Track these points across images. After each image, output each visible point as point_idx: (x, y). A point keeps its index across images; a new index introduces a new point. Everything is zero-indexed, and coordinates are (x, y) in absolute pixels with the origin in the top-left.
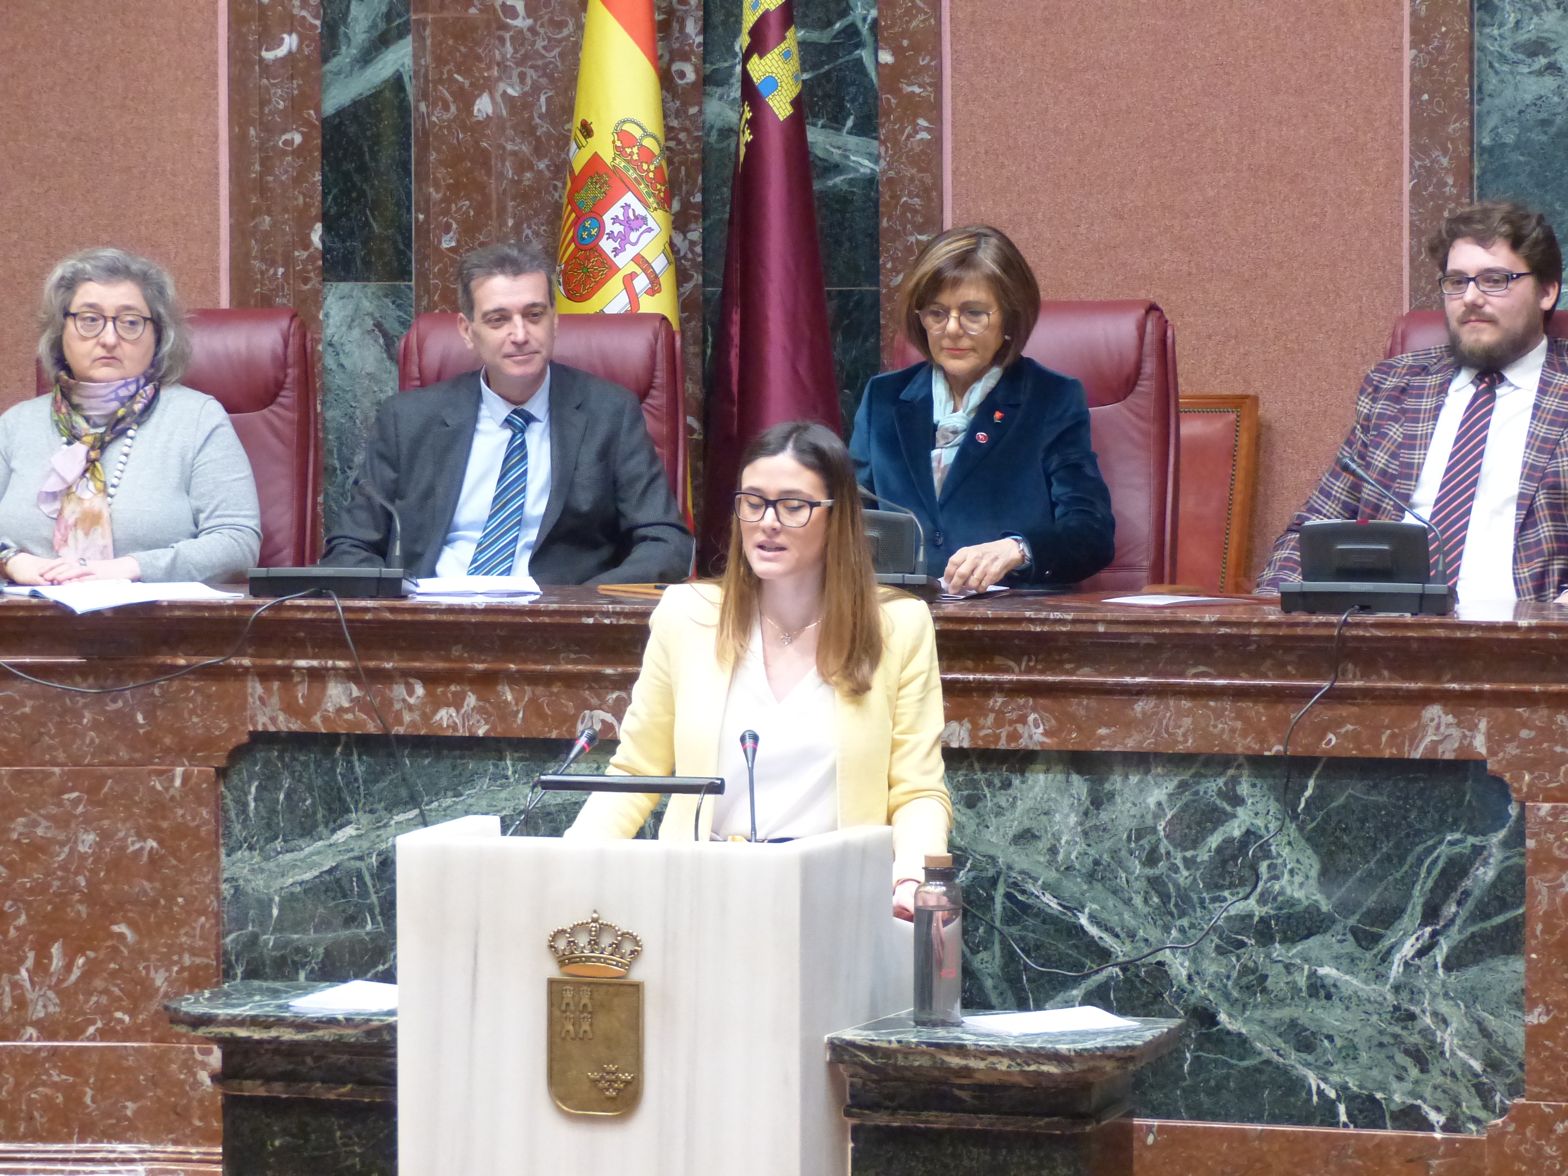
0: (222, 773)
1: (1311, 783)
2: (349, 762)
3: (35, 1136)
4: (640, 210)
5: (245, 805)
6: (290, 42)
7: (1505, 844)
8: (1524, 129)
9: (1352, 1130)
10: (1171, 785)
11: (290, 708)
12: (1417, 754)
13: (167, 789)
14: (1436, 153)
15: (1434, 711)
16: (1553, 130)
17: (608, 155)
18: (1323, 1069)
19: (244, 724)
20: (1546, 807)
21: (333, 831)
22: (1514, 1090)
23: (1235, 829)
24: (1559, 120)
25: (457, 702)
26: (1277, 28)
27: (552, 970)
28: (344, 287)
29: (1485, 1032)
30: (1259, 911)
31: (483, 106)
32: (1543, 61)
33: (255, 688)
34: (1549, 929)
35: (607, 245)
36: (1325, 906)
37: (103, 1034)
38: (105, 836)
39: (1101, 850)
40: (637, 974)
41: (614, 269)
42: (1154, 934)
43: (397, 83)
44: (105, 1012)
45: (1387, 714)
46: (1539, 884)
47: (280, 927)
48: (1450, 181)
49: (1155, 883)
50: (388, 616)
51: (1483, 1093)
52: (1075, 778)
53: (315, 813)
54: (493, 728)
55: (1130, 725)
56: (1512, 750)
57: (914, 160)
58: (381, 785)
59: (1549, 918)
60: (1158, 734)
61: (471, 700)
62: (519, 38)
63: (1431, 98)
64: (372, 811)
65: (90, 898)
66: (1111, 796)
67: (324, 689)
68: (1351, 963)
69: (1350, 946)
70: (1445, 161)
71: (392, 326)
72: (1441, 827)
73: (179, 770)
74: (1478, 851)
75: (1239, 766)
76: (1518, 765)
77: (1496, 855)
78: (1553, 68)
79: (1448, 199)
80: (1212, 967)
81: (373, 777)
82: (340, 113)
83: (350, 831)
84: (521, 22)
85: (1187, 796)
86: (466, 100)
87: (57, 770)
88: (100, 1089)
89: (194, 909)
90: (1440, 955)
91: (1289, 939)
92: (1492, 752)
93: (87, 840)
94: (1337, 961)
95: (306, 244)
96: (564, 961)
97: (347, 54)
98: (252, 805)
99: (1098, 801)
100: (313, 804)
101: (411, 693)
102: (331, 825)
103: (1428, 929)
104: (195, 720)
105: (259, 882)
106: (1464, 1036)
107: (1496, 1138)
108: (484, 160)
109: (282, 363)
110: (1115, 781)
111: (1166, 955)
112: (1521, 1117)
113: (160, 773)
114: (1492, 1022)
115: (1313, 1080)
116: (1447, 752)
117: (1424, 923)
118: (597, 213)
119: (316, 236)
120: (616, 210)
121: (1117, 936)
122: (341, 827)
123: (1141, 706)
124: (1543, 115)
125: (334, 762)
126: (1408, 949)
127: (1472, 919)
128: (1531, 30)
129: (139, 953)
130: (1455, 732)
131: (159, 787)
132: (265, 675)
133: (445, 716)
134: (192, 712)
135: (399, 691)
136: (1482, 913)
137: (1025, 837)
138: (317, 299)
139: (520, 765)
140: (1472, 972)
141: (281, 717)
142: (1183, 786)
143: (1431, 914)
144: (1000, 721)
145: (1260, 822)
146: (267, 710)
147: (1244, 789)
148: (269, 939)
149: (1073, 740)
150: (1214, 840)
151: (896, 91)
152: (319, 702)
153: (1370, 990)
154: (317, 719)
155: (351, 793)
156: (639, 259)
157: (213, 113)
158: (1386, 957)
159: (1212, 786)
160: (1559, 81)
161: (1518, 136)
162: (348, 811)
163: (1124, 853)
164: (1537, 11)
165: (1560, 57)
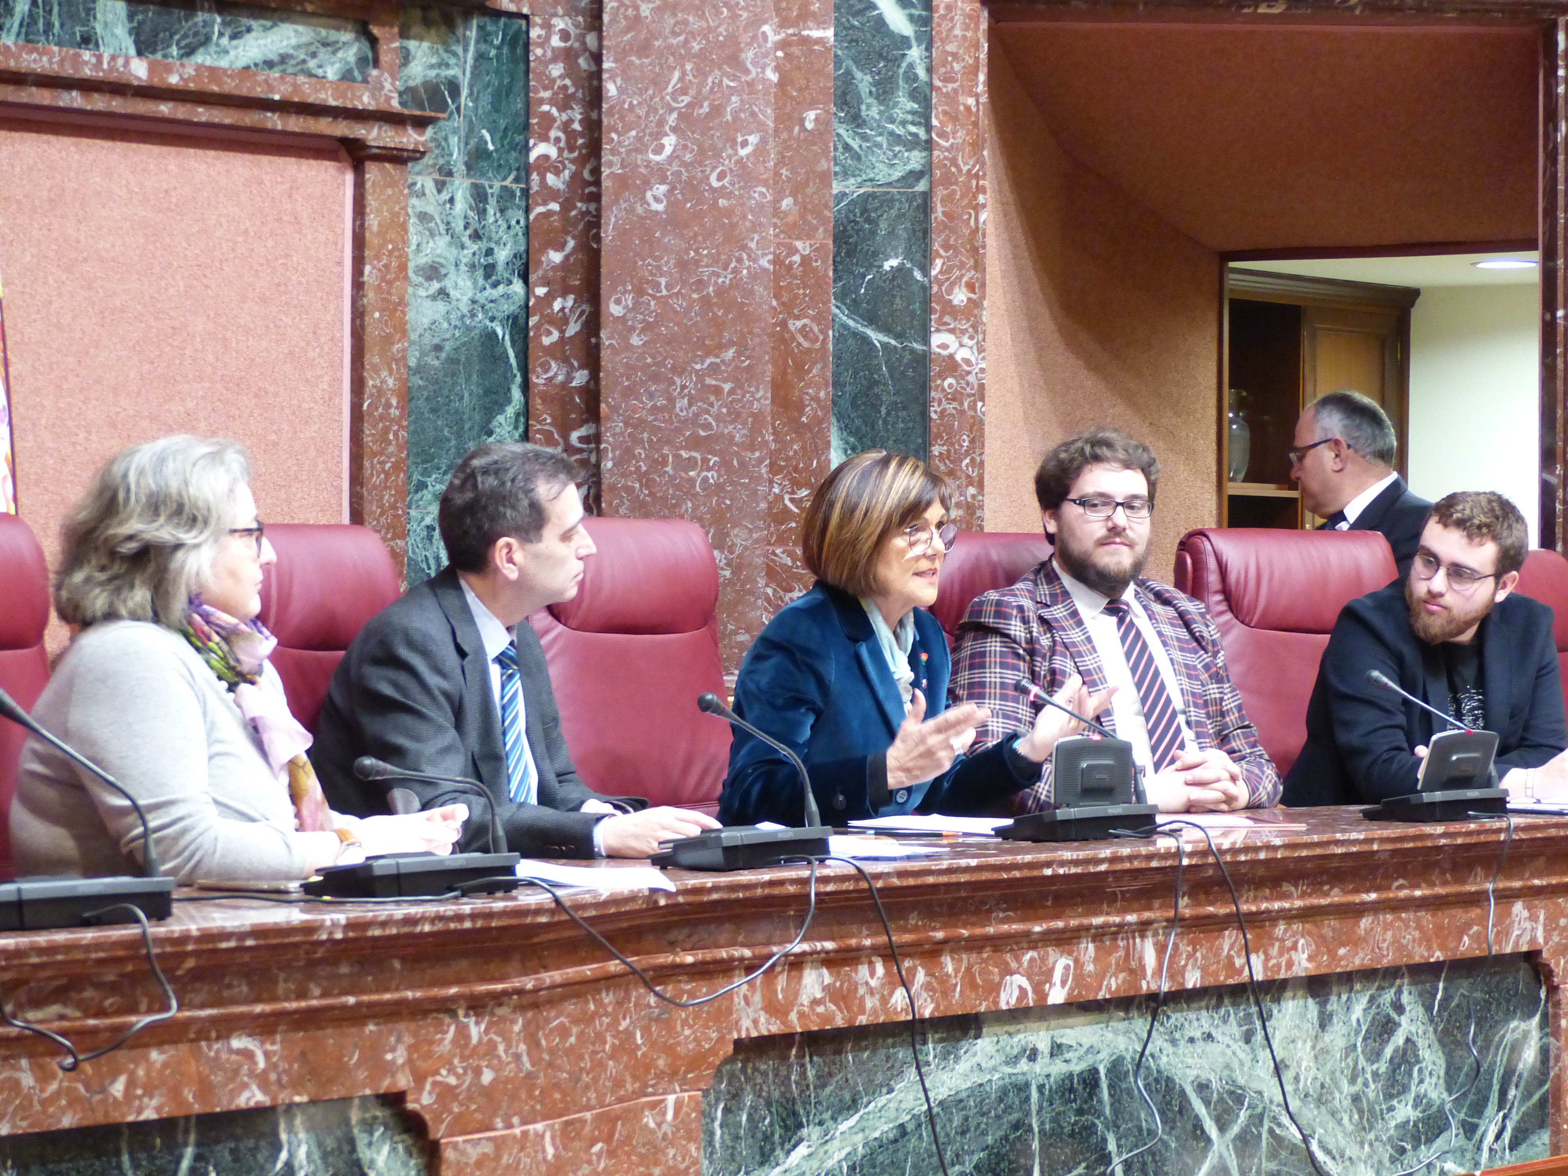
1: (1441, 985)
2: (803, 1066)
5: (712, 1134)
7: (1541, 1025)
8: (423, 354)
10: (1364, 1000)
12: (1508, 950)
13: (659, 1125)
14: (384, 374)
15: (1520, 908)
16: (443, 355)
19: (730, 1032)
21: (788, 1153)
23: (1402, 1038)
24: (448, 346)
26: (246, 231)
30: (1414, 1116)
32: (435, 286)
36: (1449, 1105)
42: (1355, 1151)
48: (394, 402)
49: (1355, 1100)
50: (896, 882)
52: (1310, 1001)
53: (772, 1134)
54: (937, 1008)
55: (1355, 942)
56: (1556, 938)
58: (828, 1090)
60: (1373, 951)
63: (381, 316)
64: (821, 1123)
66: (1331, 1015)
67: (800, 978)
68: (1460, 1156)
69: (1464, 1139)
70: (391, 382)
72: (1507, 1016)
73: (671, 1099)
74: (1524, 1035)
75: (1403, 976)
76: (1559, 951)
77: (1536, 1037)
79: (392, 421)
81: (823, 1080)
83: (802, 1150)
85: (1374, 1010)
87: (588, 1115)
90: (1508, 1137)
91: (1428, 1140)
92: (1546, 943)
94: (1456, 1154)
98: (718, 1132)
100: (771, 1124)
101: (872, 974)
102: (787, 1146)
103: (1501, 1114)
104: (687, 1032)
110: (1334, 1003)
113: (653, 1106)
116: (1524, 945)
117: (1500, 1109)
121: (1334, 1158)
122: (795, 1146)
123: (1365, 922)
124: (436, 341)
125: (790, 1067)
126: (1493, 1134)
127: (1523, 1099)
128: (428, 254)
130: (1527, 925)
131: (652, 1125)
134: (685, 1023)
135: (863, 972)
136: (1530, 1092)
139: (939, 1047)
140: (1523, 1150)
141: (763, 1018)
142: (1372, 1000)
143: (1503, 1099)
144: (1281, 951)
145: (1413, 1030)
146: (750, 1011)
147: (1406, 997)
149: (1323, 964)
150: (1389, 1051)
152: (796, 994)
154: (793, 1016)
155: (804, 1103)
158: (1481, 1146)
159: (1388, 998)
160: (448, 307)
161: (419, 360)
162: (800, 1126)
163: (1338, 1074)
164: (432, 235)
165: (448, 283)
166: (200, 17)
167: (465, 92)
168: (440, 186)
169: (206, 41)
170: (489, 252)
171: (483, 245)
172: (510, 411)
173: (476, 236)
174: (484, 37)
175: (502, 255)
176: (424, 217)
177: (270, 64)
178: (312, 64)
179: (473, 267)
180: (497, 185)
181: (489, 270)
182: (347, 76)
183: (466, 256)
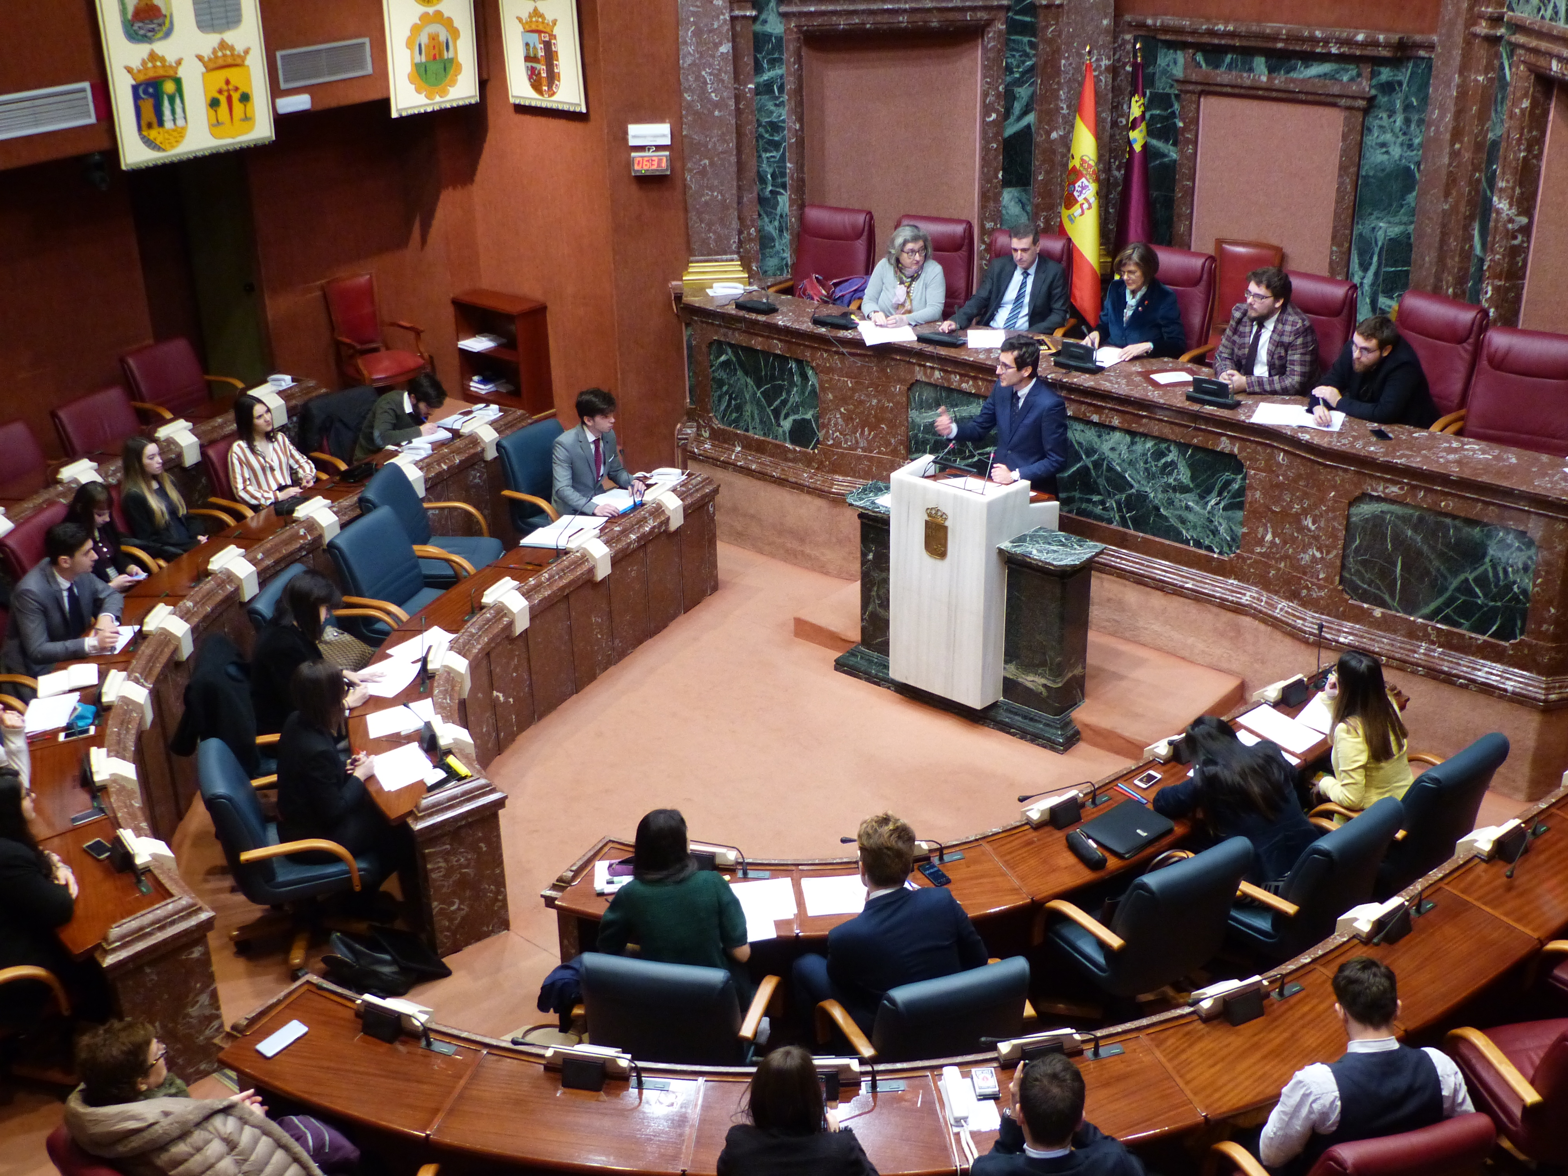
0: (909, 389)
1: (1190, 451)
3: (860, 477)
4: (1086, 183)
5: (915, 398)
6: (994, 116)
7: (1242, 479)
8: (1376, 171)
9: (1193, 549)
10: (1151, 444)
11: (925, 374)
12: (1218, 450)
13: (895, 391)
14: (1345, 178)
15: (1224, 439)
16: (1385, 172)
17: (1078, 166)
18: (1188, 530)
19: (914, 377)
20: (1253, 472)
22: (1238, 548)
23: (1169, 459)
24: (1387, 169)
25: (967, 382)
27: (926, 518)
28: (1009, 189)
29: (1231, 530)
30: (1173, 483)
31: (1054, 135)
32: (1384, 150)
33: (917, 368)
34: (1251, 506)
35: (1076, 194)
36: (1191, 486)
37: (878, 453)
38: (879, 401)
39: (1133, 457)
40: (947, 524)
41: (1077, 201)
42: (1145, 483)
43: (1028, 126)
44: (879, 448)
45: (1211, 437)
46: (1249, 493)
47: (923, 432)
48: (1349, 187)
49: (1146, 469)
51: (1230, 547)
52: (1127, 436)
55: (1141, 425)
56: (1245, 454)
57: (1187, 159)
59: (1250, 503)
61: (971, 383)
62: (1064, 116)
63: (1346, 159)
65: (875, 416)
66: (1136, 443)
67: (934, 372)
68: (1197, 503)
69: (1197, 498)
70: (1348, 180)
71: (1024, 200)
72: (1225, 470)
73: (898, 386)
74: (1234, 480)
75: (1170, 442)
76: (1246, 459)
77: (1239, 481)
78: (1387, 152)
79: (1347, 193)
80: (1160, 496)
81: (947, 397)
82: (1010, 137)
84: (1065, 111)
85: (1157, 447)
86: (1048, 134)
87: (867, 382)
88: (877, 467)
89: (902, 425)
90: (1221, 506)
91: (1182, 493)
92: (1239, 454)
93: (874, 402)
94: (1193, 501)
95: (997, 177)
96: (929, 515)
97: (1012, 119)
98: (917, 399)
99: (1133, 443)
101: (956, 377)
103: (1219, 498)
104: (902, 374)
105: (918, 420)
106: (1226, 530)
107: (1231, 560)
108: (1054, 152)
109: (963, 238)
110: (1137, 439)
111: (1148, 489)
112: (1238, 556)
113: (893, 386)
114: (1234, 528)
115: (1184, 532)
116: (1227, 451)
117: (1218, 496)
118: (1074, 183)
119: (1000, 176)
120: (1079, 183)
121: (1135, 481)
123: (1144, 420)
124: (1382, 167)
125: (937, 391)
126: (1213, 502)
127: (1230, 498)
128: (1382, 138)
129: (887, 433)
130: (1229, 446)
131: (893, 390)
132: (920, 365)
133: (964, 385)
134: (902, 372)
135: (953, 376)
136: (1234, 497)
137: (1113, 449)
138: (1000, 194)
140: (1230, 513)
141: (923, 377)
142: (1155, 445)
143: (1220, 494)
144: (1107, 416)
145: (1175, 459)
146: (920, 375)
147: (1172, 448)
148: (920, 435)
149: (1126, 426)
150: (1163, 461)
151: (1183, 135)
152: (933, 375)
153: (1202, 511)
154: (932, 380)
156: (1085, 199)
157: (975, 132)
158: (1207, 503)
159: (1163, 446)
160: (1388, 157)
161: (1374, 173)
163: (1139, 459)
164: (1384, 132)
165: (1391, 149)
166: (1293, 62)
167: (1405, 86)
168: (1390, 117)
169: (1294, 69)
170: (1410, 140)
171: (1408, 137)
172: (1414, 194)
173: (1405, 134)
174: (1416, 65)
175: (1417, 141)
176: (1381, 127)
177: (1320, 76)
178: (1337, 76)
179: (1402, 145)
180: (1416, 117)
181: (1410, 146)
182: (1352, 80)
183: (1400, 140)
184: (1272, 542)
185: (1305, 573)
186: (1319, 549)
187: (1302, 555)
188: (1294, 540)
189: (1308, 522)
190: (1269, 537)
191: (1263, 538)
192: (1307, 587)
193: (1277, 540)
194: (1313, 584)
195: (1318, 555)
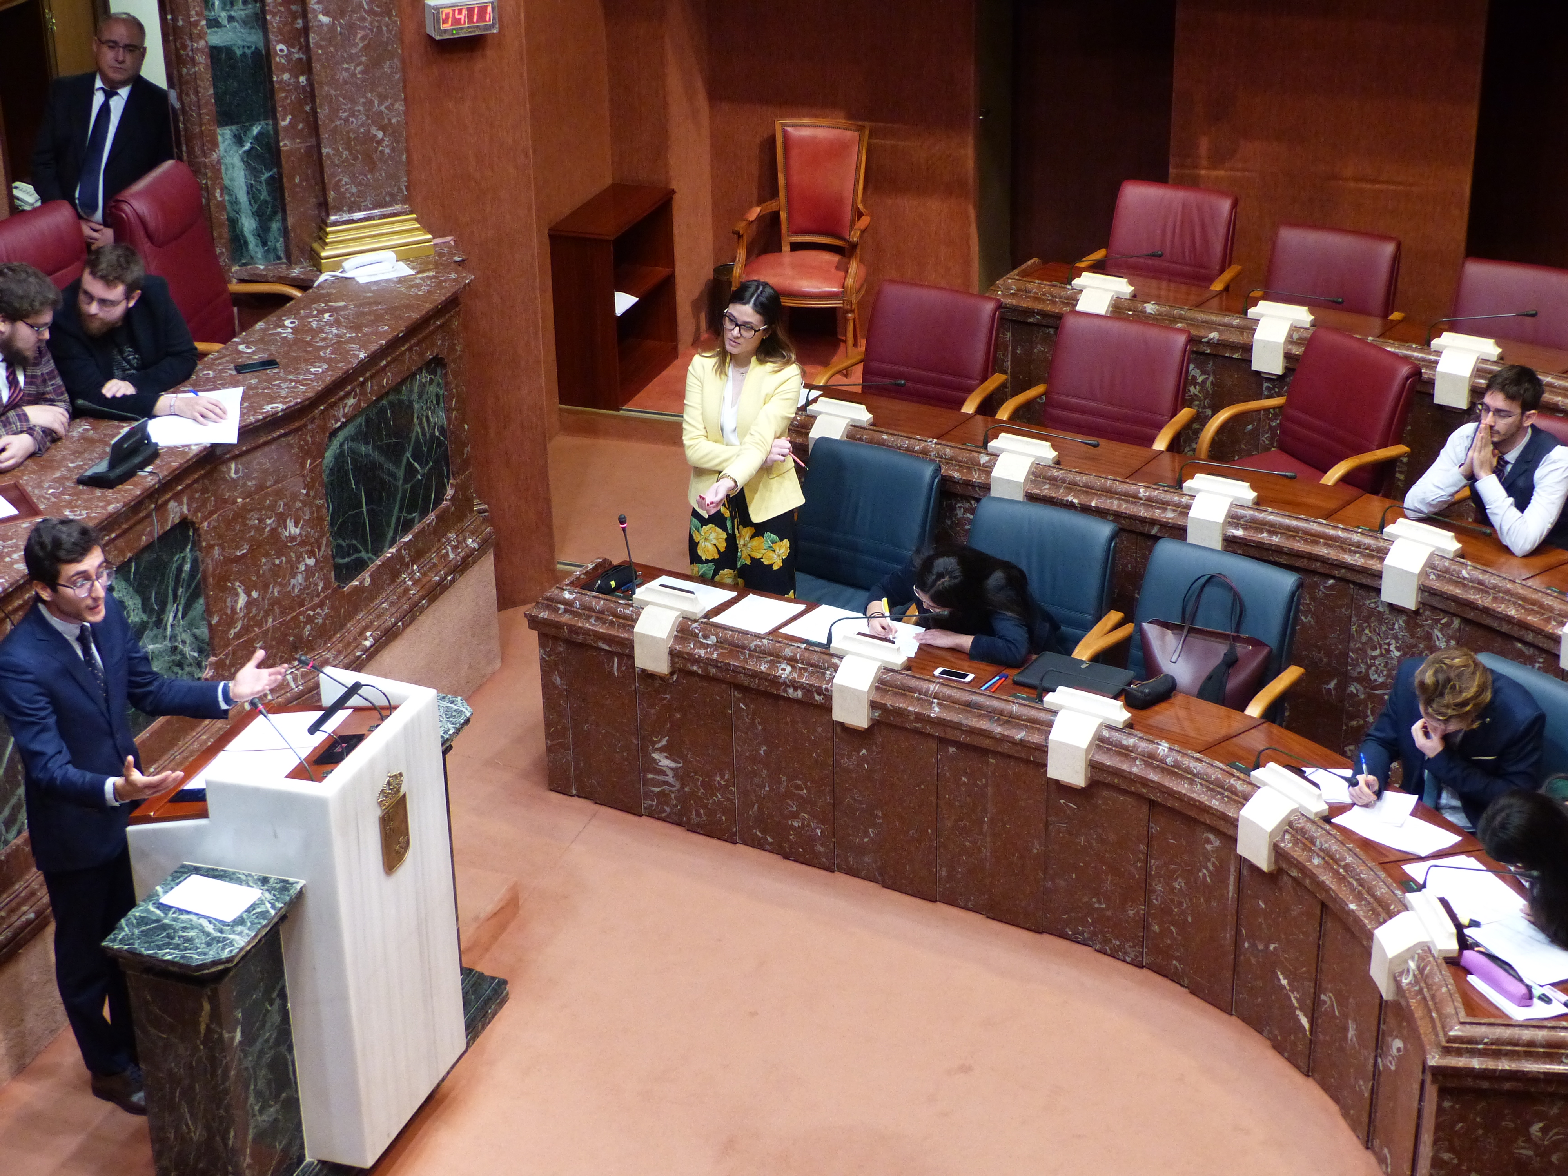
7: (191, 550)
12: (168, 528)
15: (171, 504)
20: (206, 524)
22: (208, 657)
29: (196, 638)
34: (213, 578)
36: (145, 619)
46: (208, 560)
51: (200, 665)
56: (195, 506)
59: (213, 573)
69: (155, 631)
72: (174, 556)
74: (184, 558)
76: (196, 511)
77: (189, 557)
92: (189, 511)
94: (152, 641)
103: (175, 606)
106: (192, 644)
112: (216, 666)
114: (198, 632)
116: (177, 520)
117: (174, 602)
126: (171, 618)
127: (188, 590)
130: (178, 509)
140: (191, 615)
143: (175, 598)
153: (163, 646)
158: (165, 628)
184: (249, 604)
185: (302, 605)
186: (311, 554)
187: (293, 581)
188: (276, 571)
189: (293, 530)
190: (242, 600)
191: (234, 609)
192: (310, 620)
193: (255, 594)
194: (313, 609)
195: (311, 562)
